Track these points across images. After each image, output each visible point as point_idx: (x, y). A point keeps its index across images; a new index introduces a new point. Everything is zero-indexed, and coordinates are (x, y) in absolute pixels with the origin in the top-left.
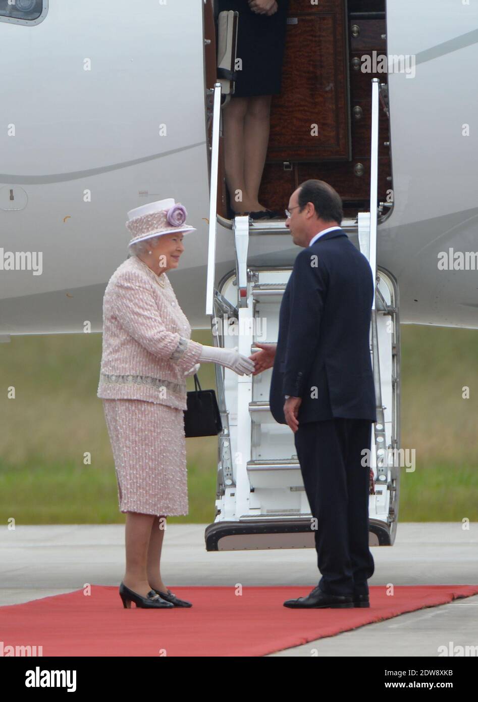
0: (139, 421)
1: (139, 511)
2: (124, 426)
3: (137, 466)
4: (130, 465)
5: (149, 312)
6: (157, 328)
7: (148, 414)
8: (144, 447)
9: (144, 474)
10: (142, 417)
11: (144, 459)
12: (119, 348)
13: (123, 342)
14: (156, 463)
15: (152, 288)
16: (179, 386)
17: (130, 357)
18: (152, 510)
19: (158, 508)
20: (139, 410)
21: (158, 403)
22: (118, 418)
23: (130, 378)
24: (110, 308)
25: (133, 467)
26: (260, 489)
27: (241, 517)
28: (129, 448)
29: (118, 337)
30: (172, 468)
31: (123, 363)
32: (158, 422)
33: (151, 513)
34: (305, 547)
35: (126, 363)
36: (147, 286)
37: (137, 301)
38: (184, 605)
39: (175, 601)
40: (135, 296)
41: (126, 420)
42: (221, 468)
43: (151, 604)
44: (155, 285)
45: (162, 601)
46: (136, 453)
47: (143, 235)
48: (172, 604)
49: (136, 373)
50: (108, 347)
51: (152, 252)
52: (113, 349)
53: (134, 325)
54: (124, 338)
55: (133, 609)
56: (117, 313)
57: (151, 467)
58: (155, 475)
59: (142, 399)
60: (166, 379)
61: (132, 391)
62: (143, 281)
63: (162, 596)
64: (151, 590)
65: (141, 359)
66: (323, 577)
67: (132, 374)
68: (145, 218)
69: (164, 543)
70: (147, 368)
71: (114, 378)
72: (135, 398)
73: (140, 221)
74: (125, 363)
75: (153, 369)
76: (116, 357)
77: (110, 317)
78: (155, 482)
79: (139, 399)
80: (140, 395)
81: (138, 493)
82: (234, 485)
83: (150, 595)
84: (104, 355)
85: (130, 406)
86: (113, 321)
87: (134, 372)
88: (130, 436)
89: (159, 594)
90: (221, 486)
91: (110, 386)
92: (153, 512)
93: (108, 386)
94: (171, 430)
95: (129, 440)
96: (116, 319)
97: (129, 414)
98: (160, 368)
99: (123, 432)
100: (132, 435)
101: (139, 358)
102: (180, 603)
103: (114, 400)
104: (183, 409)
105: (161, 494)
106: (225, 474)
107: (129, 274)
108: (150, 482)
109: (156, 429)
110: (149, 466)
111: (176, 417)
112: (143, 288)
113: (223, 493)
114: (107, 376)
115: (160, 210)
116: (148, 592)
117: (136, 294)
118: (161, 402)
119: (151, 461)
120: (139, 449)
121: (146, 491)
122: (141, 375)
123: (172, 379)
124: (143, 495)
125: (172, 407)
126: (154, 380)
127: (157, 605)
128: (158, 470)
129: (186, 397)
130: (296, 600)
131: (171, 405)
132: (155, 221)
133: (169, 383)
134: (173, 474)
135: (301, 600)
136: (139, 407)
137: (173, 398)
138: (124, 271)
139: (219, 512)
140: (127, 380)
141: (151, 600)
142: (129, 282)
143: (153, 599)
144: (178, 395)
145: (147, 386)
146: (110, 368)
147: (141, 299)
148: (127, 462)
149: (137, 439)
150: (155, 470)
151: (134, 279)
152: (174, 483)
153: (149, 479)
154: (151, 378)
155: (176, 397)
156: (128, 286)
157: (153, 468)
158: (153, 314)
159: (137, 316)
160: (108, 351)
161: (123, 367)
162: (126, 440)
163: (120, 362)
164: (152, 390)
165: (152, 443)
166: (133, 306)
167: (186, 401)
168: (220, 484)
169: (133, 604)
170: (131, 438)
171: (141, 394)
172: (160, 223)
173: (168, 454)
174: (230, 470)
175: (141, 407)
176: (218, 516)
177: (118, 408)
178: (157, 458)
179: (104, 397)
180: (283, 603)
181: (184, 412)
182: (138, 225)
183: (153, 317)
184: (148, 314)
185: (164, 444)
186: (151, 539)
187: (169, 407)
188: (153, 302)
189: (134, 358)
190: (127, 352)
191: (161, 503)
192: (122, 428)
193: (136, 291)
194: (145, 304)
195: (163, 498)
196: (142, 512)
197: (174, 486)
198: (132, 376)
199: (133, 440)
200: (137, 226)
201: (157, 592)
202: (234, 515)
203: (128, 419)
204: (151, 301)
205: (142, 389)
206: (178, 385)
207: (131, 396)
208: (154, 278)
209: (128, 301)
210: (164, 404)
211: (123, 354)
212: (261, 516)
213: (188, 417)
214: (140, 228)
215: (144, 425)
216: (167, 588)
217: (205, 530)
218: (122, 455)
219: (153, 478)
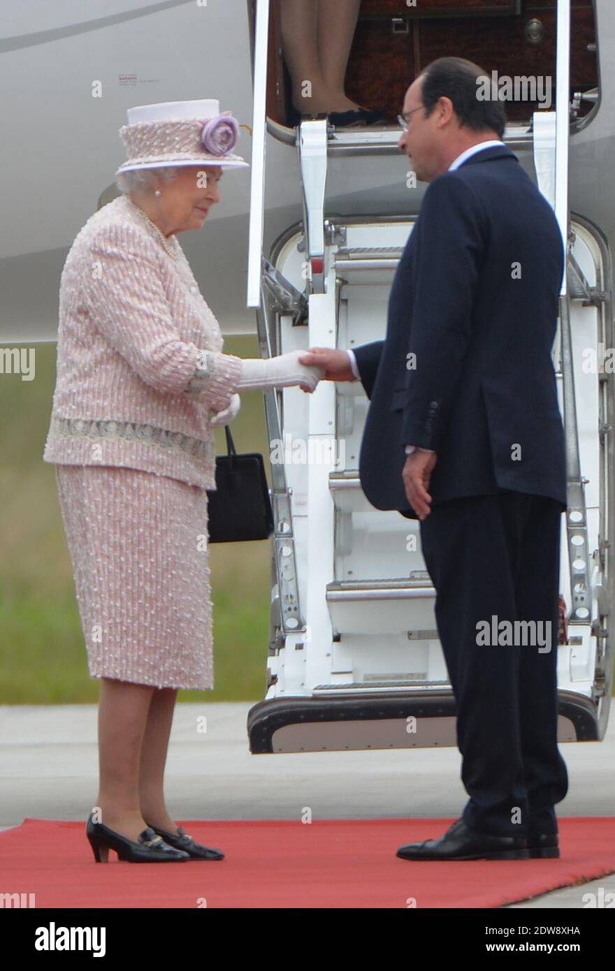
0: (127, 506)
1: (123, 679)
2: (99, 517)
3: (123, 593)
4: (110, 591)
5: (149, 304)
6: (162, 336)
7: (145, 496)
8: (136, 556)
9: (136, 609)
10: (132, 501)
11: (137, 581)
12: (91, 369)
13: (99, 358)
14: (159, 587)
15: (157, 257)
16: (202, 446)
17: (113, 385)
18: (149, 677)
19: (160, 673)
20: (127, 486)
21: (164, 474)
22: (86, 501)
23: (113, 427)
24: (76, 293)
25: (115, 595)
26: (350, 636)
27: (315, 689)
28: (108, 557)
29: (89, 348)
30: (190, 598)
31: (98, 398)
32: (164, 511)
33: (147, 683)
34: (436, 745)
35: (105, 399)
36: (150, 254)
37: (128, 281)
38: (209, 855)
39: (191, 847)
40: (126, 272)
41: (103, 505)
42: (277, 596)
43: (145, 854)
44: (162, 254)
45: (167, 848)
46: (121, 569)
47: (151, 158)
48: (186, 854)
49: (124, 418)
50: (68, 368)
51: (162, 192)
52: (79, 371)
53: (120, 328)
54: (102, 350)
55: (114, 863)
56: (89, 302)
57: (149, 595)
58: (157, 611)
59: (134, 467)
60: (180, 430)
61: (116, 450)
62: (143, 244)
63: (167, 838)
64: (146, 827)
65: (133, 391)
66: (471, 801)
67: (115, 419)
68: (160, 128)
69: (172, 738)
70: (144, 409)
71: (80, 425)
72: (121, 464)
73: (149, 131)
74: (102, 399)
75: (155, 412)
76: (86, 386)
77: (75, 310)
78: (156, 624)
79: (129, 465)
80: (131, 459)
81: (124, 644)
82: (300, 628)
83: (145, 836)
84: (61, 382)
85: (111, 479)
86: (81, 318)
87: (120, 415)
88: (111, 535)
89: (160, 835)
90: (277, 630)
91: (72, 440)
92: (151, 681)
93: (69, 440)
94: (186, 527)
95: (108, 543)
96: (86, 313)
97: (110, 493)
98: (169, 410)
99: (96, 529)
100: (115, 533)
101: (129, 388)
102: (202, 853)
103: (78, 468)
104: (209, 488)
105: (167, 647)
106: (285, 607)
107: (116, 229)
108: (147, 624)
109: (160, 525)
110: (146, 594)
111: (195, 503)
112: (142, 258)
113: (282, 644)
114: (66, 422)
115: (192, 118)
116: (140, 831)
117: (127, 269)
118: (169, 474)
119: (149, 584)
120: (127, 560)
121: (139, 641)
122: (133, 421)
123: (190, 430)
124: (133, 648)
125: (190, 484)
126: (156, 432)
127: (159, 855)
128: (163, 602)
129: (214, 465)
130: (419, 844)
131: (188, 479)
132: (177, 136)
133: (185, 438)
134: (193, 609)
135: (430, 845)
136: (129, 480)
137: (192, 466)
138: (107, 224)
139: (274, 679)
140: (106, 431)
141: (146, 846)
142: (116, 245)
143: (150, 844)
144: (200, 461)
145: (144, 443)
146: (74, 407)
147: (137, 279)
148: (103, 584)
149: (123, 541)
150: (157, 601)
151: (126, 239)
152: (193, 627)
153: (145, 618)
154: (152, 427)
155: (197, 465)
156: (113, 253)
157: (153, 596)
158: (156, 310)
159: (126, 310)
160: (69, 375)
161: (98, 404)
162: (102, 543)
163: (94, 396)
164: (153, 449)
165: (151, 550)
166: (121, 292)
167: (213, 473)
168: (276, 627)
169: (113, 855)
170: (112, 540)
171: (134, 457)
172: (187, 141)
173: (181, 572)
174: (294, 600)
175: (133, 480)
176: (272, 687)
177: (88, 483)
178: (160, 580)
179: (59, 460)
180: (395, 852)
181: (210, 494)
182: (145, 137)
183: (156, 314)
184: (148, 307)
185: (174, 553)
186: (147, 731)
187: (182, 483)
188: (158, 286)
189: (119, 388)
190: (107, 377)
191: (167, 665)
192: (94, 519)
193: (128, 264)
194: (143, 289)
195: (169, 654)
196: (130, 680)
197: (193, 633)
198: (116, 422)
199: (115, 542)
200: (142, 140)
201: (158, 832)
202: (303, 684)
203: (106, 504)
204: (154, 283)
205: (135, 448)
206: (201, 442)
207: (113, 461)
208: (158, 241)
209: (111, 281)
210: (174, 477)
211: (100, 381)
212: (355, 686)
213: (216, 503)
214: (148, 143)
215: (136, 516)
216: (177, 823)
217: (248, 712)
218: (95, 571)
219: (152, 615)
